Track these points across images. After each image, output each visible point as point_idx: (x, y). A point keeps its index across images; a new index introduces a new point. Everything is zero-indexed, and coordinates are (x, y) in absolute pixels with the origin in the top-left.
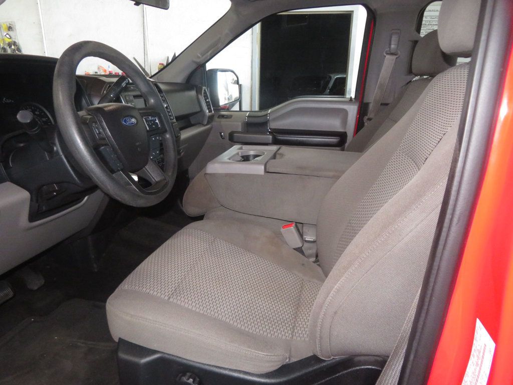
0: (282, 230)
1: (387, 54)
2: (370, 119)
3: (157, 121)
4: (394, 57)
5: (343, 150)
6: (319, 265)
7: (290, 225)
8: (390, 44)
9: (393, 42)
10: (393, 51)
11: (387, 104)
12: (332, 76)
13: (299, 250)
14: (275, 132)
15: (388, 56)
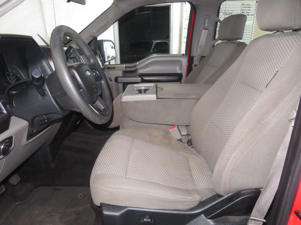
0: (170, 130)
1: (203, 29)
2: (196, 65)
3: (98, 73)
4: (207, 31)
5: (181, 83)
6: (192, 147)
7: (175, 127)
8: (204, 24)
9: (206, 23)
10: (206, 28)
11: (204, 57)
12: (153, 41)
13: (180, 140)
14: (141, 75)
15: (204, 31)
